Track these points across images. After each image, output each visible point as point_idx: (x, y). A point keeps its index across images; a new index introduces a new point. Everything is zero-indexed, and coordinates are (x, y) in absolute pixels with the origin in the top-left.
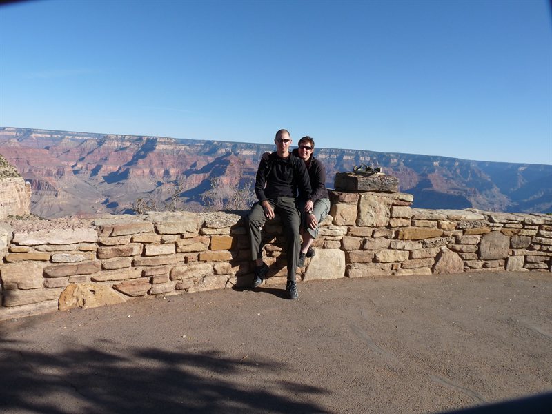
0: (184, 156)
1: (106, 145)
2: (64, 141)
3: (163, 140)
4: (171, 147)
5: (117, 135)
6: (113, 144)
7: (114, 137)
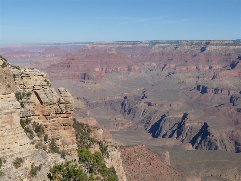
0: (230, 55)
1: (179, 49)
2: (154, 48)
3: (215, 43)
4: (221, 48)
5: (188, 41)
6: (183, 48)
7: (185, 43)
